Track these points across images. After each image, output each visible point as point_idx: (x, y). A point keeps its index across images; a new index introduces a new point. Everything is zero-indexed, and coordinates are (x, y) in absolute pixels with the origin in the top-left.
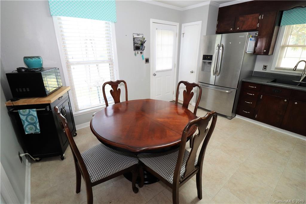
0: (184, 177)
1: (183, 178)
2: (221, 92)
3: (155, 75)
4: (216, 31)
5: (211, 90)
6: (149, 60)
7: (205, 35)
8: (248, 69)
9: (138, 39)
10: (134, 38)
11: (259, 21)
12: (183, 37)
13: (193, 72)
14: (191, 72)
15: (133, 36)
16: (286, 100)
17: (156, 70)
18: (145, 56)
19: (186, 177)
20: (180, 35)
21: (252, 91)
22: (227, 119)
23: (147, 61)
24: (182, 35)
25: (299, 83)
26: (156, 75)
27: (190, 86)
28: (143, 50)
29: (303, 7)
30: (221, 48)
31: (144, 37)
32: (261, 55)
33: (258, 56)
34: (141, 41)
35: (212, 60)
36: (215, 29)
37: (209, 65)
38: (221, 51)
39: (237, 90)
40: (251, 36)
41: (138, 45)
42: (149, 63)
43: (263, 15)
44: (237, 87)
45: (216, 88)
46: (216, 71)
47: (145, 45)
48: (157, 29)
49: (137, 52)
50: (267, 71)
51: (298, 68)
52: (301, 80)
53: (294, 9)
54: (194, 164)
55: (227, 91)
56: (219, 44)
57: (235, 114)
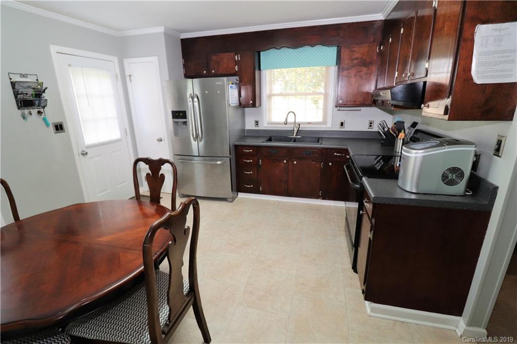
0: (170, 322)
1: (168, 325)
2: (212, 165)
3: (84, 154)
4: (185, 74)
5: (198, 164)
6: (65, 126)
7: (168, 79)
8: (238, 127)
9: (26, 85)
10: (12, 82)
11: (236, 63)
12: (131, 81)
13: (161, 140)
14: (158, 140)
15: (11, 79)
16: (285, 161)
17: (86, 144)
18: (53, 119)
19: (175, 320)
20: (124, 79)
21: (248, 156)
22: (228, 203)
23: (59, 128)
24: (128, 78)
25: (293, 138)
26: (88, 155)
27: (155, 165)
28: (44, 107)
29: (277, 49)
30: (196, 99)
31: (40, 81)
32: (249, 107)
33: (246, 109)
34: (34, 89)
35: (186, 118)
36: (182, 71)
37: (184, 126)
38: (196, 104)
39: (230, 159)
40: (230, 83)
41: (27, 97)
42: (64, 132)
43: (239, 56)
44: (230, 155)
45: (205, 160)
46: (197, 136)
47: (45, 96)
48: (69, 65)
49: (26, 111)
50: (261, 127)
51: (289, 121)
52: (295, 135)
53: (270, 50)
54: (183, 292)
55: (219, 162)
56: (191, 94)
57: (236, 193)
